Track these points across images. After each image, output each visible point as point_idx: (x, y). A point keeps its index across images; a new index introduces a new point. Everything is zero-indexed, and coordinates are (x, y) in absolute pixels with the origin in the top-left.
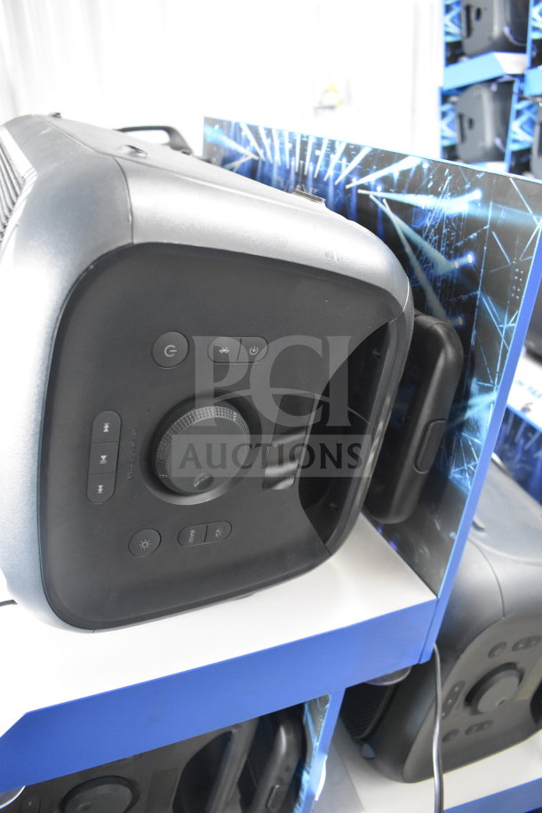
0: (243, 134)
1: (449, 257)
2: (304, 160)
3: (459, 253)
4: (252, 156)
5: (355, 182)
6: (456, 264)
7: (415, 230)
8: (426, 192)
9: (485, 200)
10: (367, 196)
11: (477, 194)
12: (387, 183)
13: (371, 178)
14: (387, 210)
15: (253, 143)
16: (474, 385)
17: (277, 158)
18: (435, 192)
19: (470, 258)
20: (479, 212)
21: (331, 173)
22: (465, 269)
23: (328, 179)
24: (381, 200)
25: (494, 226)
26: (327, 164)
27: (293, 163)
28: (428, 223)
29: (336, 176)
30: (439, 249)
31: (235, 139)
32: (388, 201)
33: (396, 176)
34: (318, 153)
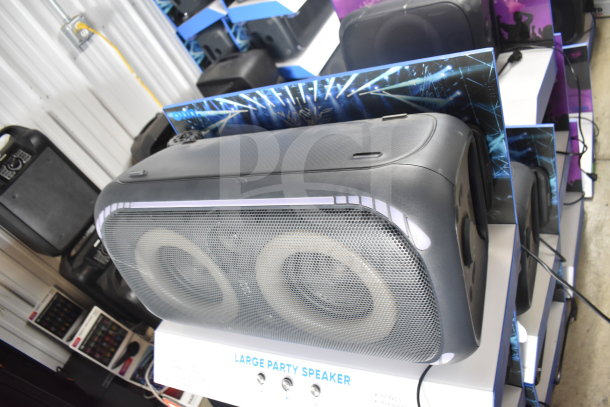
0: (221, 103)
1: (443, 97)
2: (300, 96)
3: (451, 93)
4: (238, 112)
5: (353, 92)
6: (451, 98)
7: (417, 95)
8: (414, 78)
9: (455, 68)
10: (369, 95)
11: (449, 68)
12: (382, 84)
13: (368, 85)
14: (389, 95)
15: (236, 104)
16: (489, 138)
17: (269, 103)
18: (420, 75)
19: (458, 93)
20: (454, 73)
21: (329, 94)
22: (457, 98)
23: (329, 98)
24: (381, 92)
25: (466, 75)
26: (323, 91)
27: (288, 101)
28: (422, 89)
29: (335, 96)
30: (436, 97)
31: (213, 108)
32: (387, 91)
33: (386, 78)
34: (310, 89)
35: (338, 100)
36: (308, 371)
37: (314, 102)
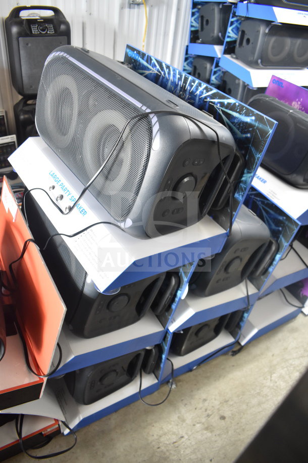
0: (152, 62)
1: (242, 133)
2: (186, 84)
3: (246, 133)
4: (156, 72)
5: (208, 100)
6: (244, 136)
7: (231, 122)
8: (237, 112)
9: (256, 120)
10: (213, 106)
11: (253, 118)
12: (222, 104)
13: (216, 101)
14: (221, 113)
15: (158, 67)
16: (246, 171)
17: (171, 78)
18: (239, 113)
19: (249, 135)
20: (253, 123)
21: (198, 92)
22: (247, 138)
23: (196, 95)
24: (219, 109)
25: (257, 128)
26: (197, 89)
27: (180, 83)
28: (236, 121)
29: (200, 95)
30: (239, 130)
31: (147, 61)
32: (221, 110)
33: (226, 103)
34: (193, 84)
35: (200, 99)
36: (73, 198)
37: (189, 92)
